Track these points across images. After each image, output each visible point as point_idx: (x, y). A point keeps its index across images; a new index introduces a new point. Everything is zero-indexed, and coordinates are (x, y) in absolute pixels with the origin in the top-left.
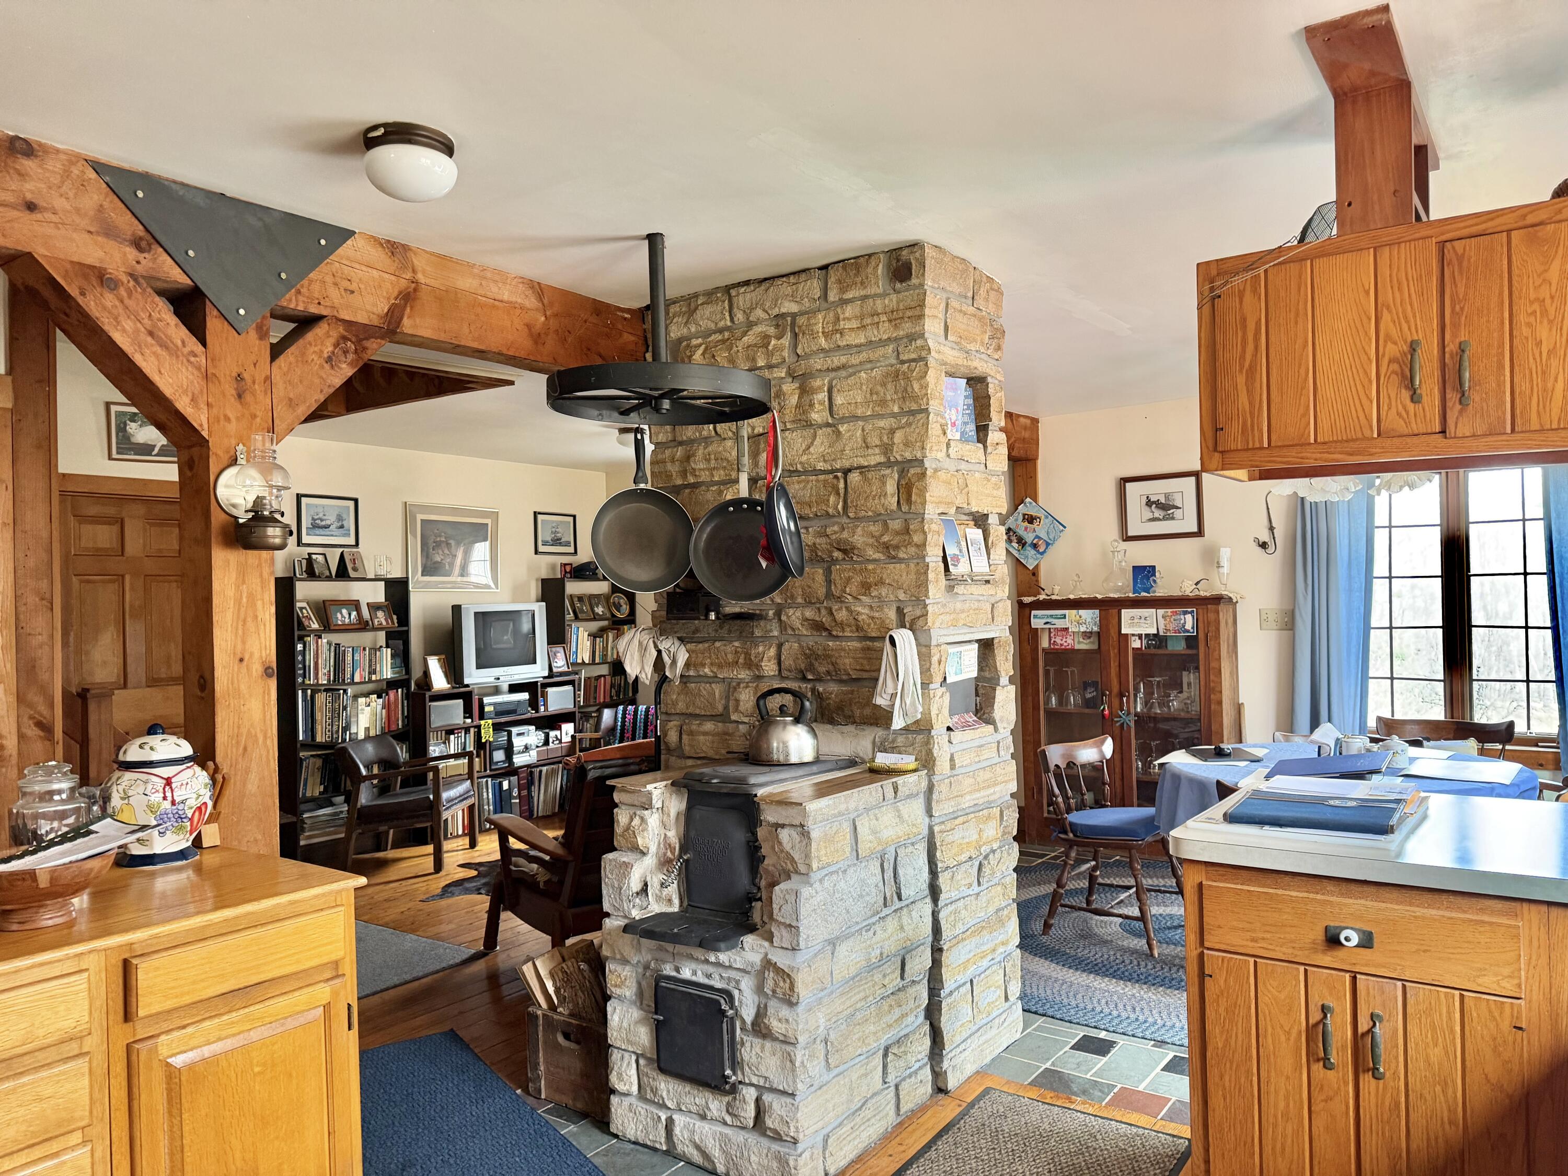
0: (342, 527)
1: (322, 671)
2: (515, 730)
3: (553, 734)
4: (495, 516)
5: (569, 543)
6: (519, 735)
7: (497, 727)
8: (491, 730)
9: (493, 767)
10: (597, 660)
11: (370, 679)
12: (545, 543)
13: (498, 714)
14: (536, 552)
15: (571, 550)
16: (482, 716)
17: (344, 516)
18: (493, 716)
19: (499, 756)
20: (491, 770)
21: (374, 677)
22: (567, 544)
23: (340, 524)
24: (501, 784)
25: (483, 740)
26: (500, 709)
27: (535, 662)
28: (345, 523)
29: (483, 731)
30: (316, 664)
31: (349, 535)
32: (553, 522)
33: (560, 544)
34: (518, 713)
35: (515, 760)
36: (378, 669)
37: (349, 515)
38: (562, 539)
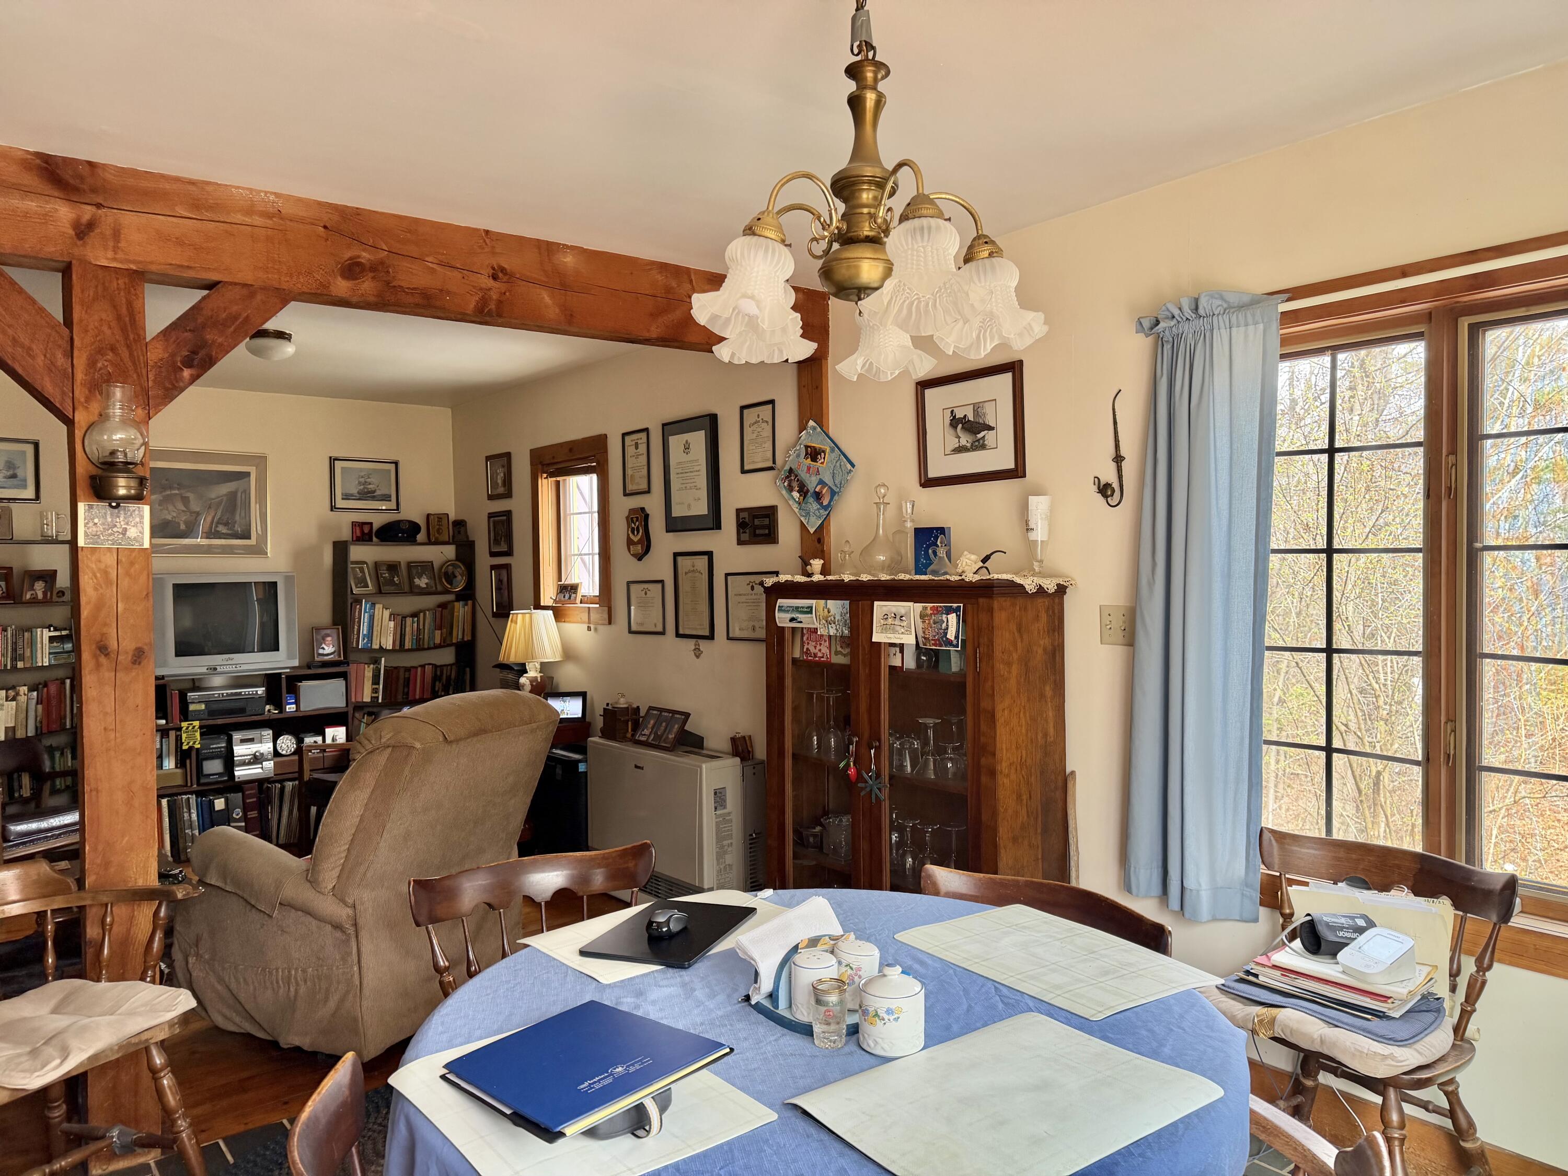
0: (14, 476)
2: (237, 736)
3: (309, 740)
4: (260, 461)
5: (390, 496)
6: (243, 741)
7: (208, 731)
8: (198, 735)
9: (203, 781)
10: (408, 645)
11: (14, 668)
12: (346, 497)
13: (212, 713)
14: (333, 508)
15: (393, 505)
16: (185, 715)
17: (18, 463)
18: (206, 717)
19: (214, 767)
20: (199, 784)
21: (20, 665)
22: (386, 498)
23: (11, 472)
24: (211, 804)
25: (185, 747)
26: (215, 707)
27: (276, 648)
28: (19, 473)
29: (184, 736)
31: (24, 486)
32: (361, 470)
33: (374, 498)
34: (248, 713)
35: (236, 773)
36: (28, 653)
37: (25, 462)
38: (374, 492)
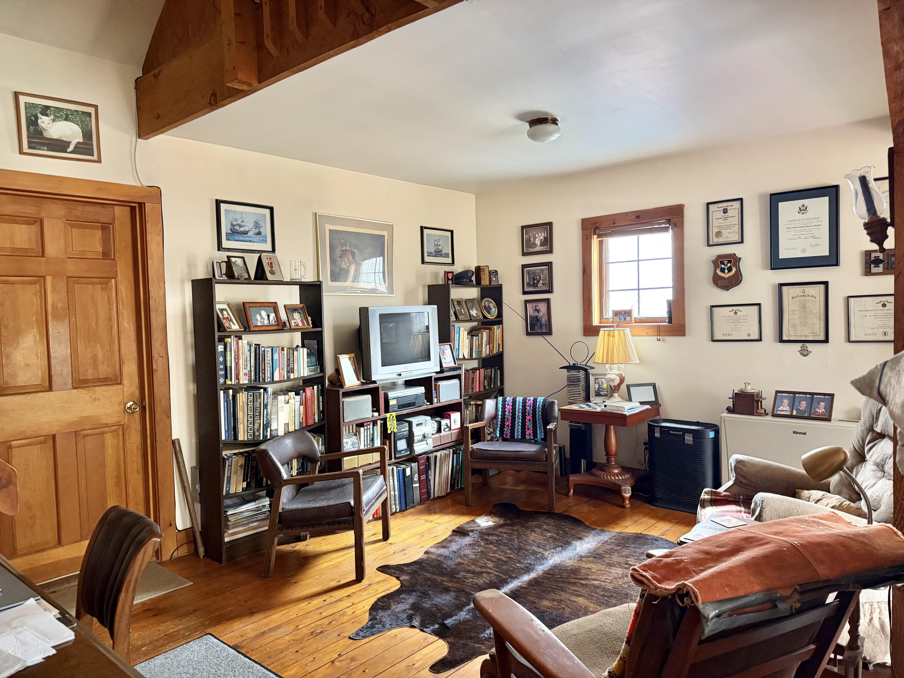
0: (259, 234)
1: (243, 372)
2: (415, 420)
3: (444, 422)
4: (390, 228)
5: (448, 255)
7: (400, 419)
8: (395, 421)
9: (397, 456)
10: (474, 356)
11: (288, 377)
12: (430, 255)
13: (401, 406)
14: (423, 262)
16: (387, 410)
17: (261, 224)
18: (396, 409)
19: (402, 445)
20: (395, 458)
21: (292, 376)
22: (446, 256)
23: (257, 231)
24: (404, 470)
25: (389, 432)
26: (402, 402)
27: (429, 359)
28: (262, 230)
29: (388, 423)
30: (237, 364)
32: (436, 236)
33: (441, 256)
34: (417, 405)
35: (415, 448)
36: (296, 368)
37: (265, 223)
38: (441, 251)
